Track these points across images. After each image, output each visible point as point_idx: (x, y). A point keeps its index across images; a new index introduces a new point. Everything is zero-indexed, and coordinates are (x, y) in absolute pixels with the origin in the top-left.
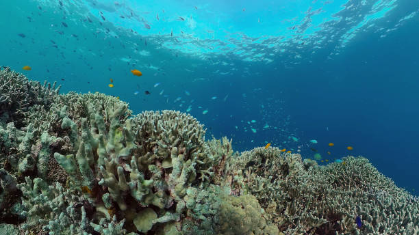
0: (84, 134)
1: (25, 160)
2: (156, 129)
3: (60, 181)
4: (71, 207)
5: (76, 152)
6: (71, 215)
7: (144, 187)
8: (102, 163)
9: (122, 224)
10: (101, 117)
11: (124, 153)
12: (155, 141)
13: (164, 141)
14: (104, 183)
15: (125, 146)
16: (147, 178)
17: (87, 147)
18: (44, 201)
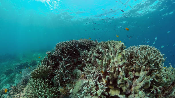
0: (107, 54)
1: (89, 59)
2: (137, 55)
3: (96, 66)
4: (95, 74)
5: (103, 60)
6: (94, 76)
7: (123, 80)
8: (111, 65)
9: (106, 87)
10: (113, 49)
11: (121, 63)
12: (135, 61)
13: (140, 62)
14: (109, 72)
15: (122, 61)
16: (126, 77)
17: (107, 59)
18: (90, 70)
